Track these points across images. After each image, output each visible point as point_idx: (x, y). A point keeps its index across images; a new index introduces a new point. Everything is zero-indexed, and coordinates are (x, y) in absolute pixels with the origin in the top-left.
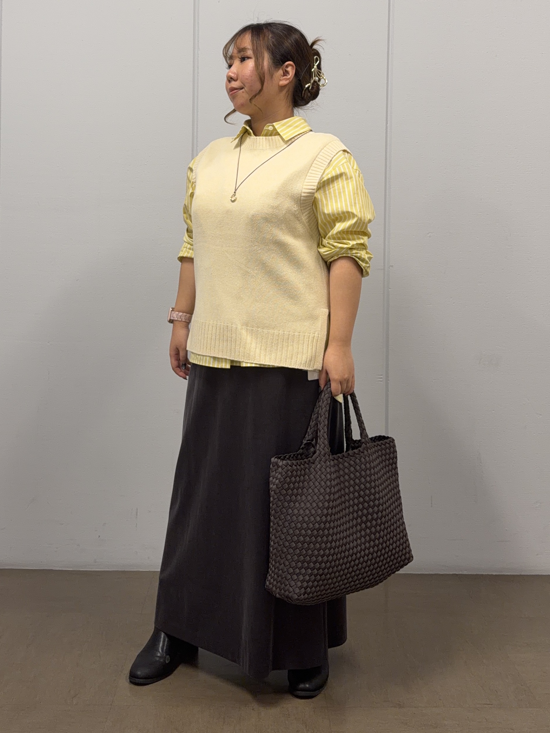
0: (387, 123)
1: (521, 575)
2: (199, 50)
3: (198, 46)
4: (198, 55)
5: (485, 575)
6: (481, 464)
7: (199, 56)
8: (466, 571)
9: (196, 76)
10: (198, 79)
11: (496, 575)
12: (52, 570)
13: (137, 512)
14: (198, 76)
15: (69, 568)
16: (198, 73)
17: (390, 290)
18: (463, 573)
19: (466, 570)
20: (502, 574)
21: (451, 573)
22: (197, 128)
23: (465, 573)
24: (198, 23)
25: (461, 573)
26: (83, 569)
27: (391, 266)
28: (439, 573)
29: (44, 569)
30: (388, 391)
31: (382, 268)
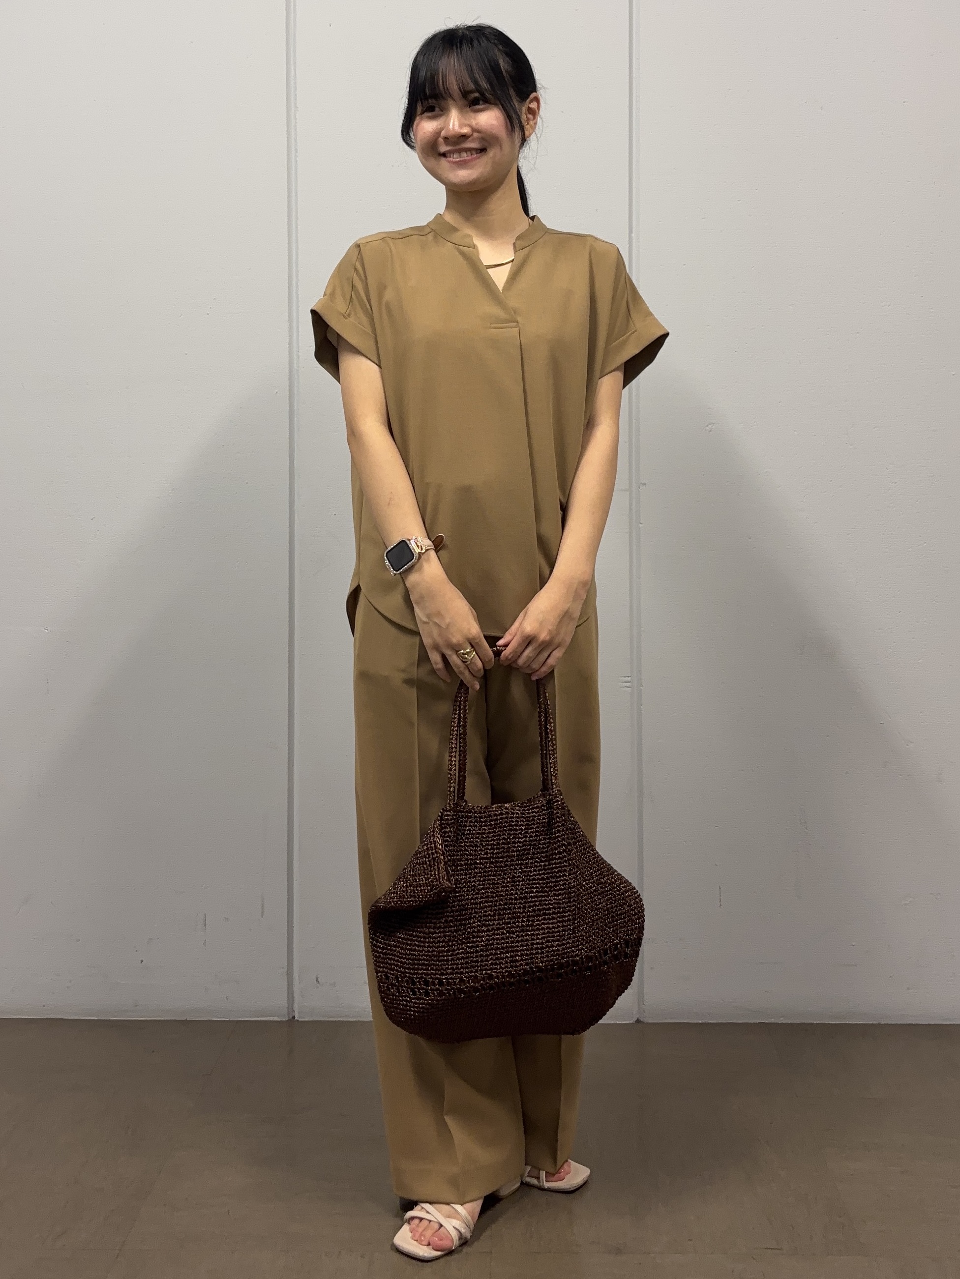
0: (631, 232)
1: (879, 1024)
2: (298, 111)
4: (296, 119)
5: (817, 1023)
6: (806, 831)
9: (293, 156)
10: (296, 161)
11: (834, 1024)
12: (62, 1019)
13: (205, 921)
14: (296, 156)
15: (93, 1017)
16: (296, 151)
17: (641, 525)
18: (776, 1022)
19: (782, 1017)
21: (756, 1021)
23: (781, 1021)
24: (295, 63)
26: (115, 1016)
27: (642, 483)
28: (735, 1021)
29: (49, 1017)
30: (641, 705)
31: (627, 487)
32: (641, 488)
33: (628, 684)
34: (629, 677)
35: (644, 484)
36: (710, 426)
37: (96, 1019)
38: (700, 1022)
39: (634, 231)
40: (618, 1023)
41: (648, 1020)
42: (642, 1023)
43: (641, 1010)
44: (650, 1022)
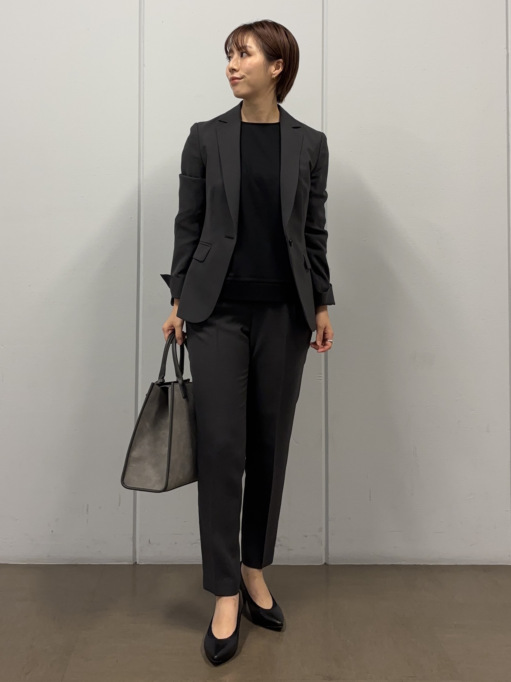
1: (456, 565)
3: (144, 63)
4: (143, 71)
5: (422, 565)
6: (417, 459)
7: (145, 72)
8: (403, 562)
9: (142, 91)
10: (144, 94)
13: (88, 509)
14: (143, 91)
18: (400, 564)
20: (439, 564)
21: (390, 564)
22: (143, 139)
23: (403, 563)
24: (143, 42)
25: (399, 563)
26: (37, 562)
28: (377, 564)
30: (328, 390)
34: (321, 374)
36: (365, 238)
37: (26, 563)
40: (314, 565)
41: (331, 563)
42: (328, 565)
43: (327, 557)
44: (332, 564)
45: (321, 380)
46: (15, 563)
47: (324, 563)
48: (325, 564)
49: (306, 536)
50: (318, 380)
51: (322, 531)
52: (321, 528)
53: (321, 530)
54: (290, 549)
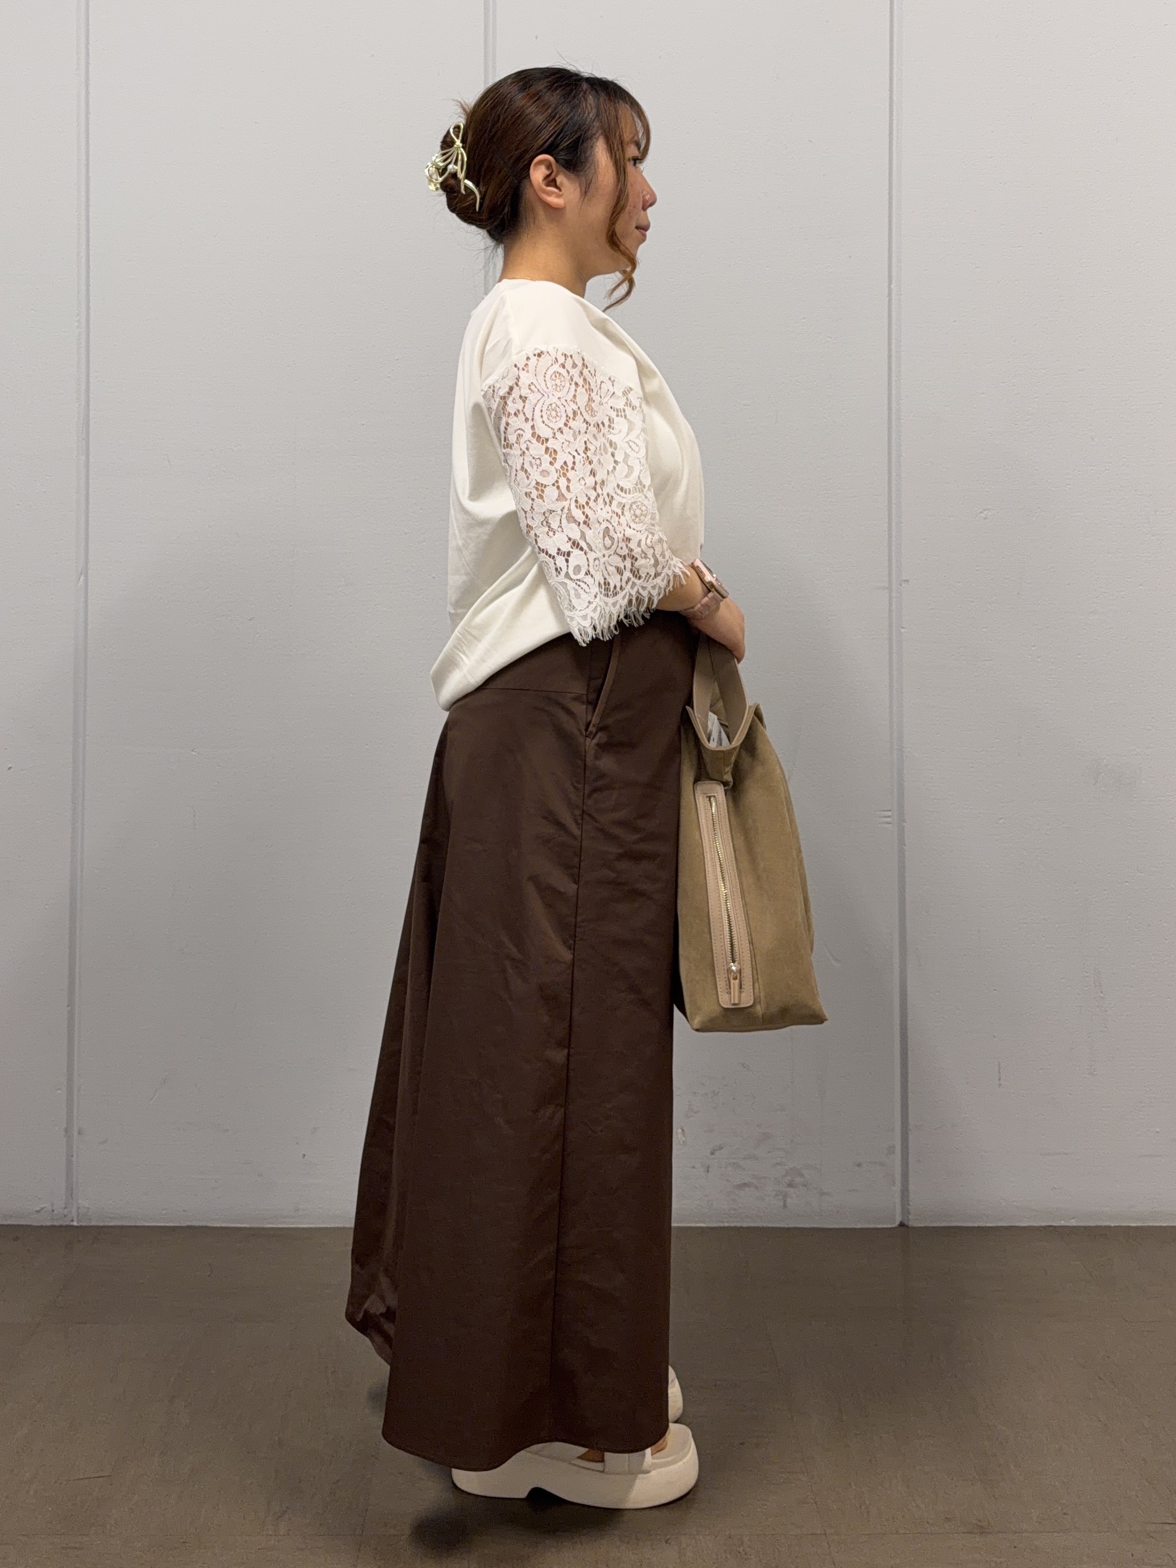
6: (1102, 995)
8: (1074, 1221)
12: (206, 1227)
17: (903, 630)
18: (1067, 1225)
21: (1043, 1224)
23: (1072, 1223)
25: (1062, 1223)
26: (270, 1223)
27: (905, 581)
28: (1017, 1224)
29: (189, 1224)
30: (905, 845)
31: (886, 585)
32: (903, 585)
33: (889, 820)
34: (890, 810)
35: (908, 581)
36: (985, 513)
37: (247, 1226)
38: (976, 1225)
39: (894, 281)
40: (878, 1226)
41: (913, 1223)
42: (907, 1227)
43: (905, 1211)
44: (916, 1225)
45: (889, 823)
46: (223, 1225)
47: (898, 1223)
48: (902, 1225)
49: (859, 1165)
50: (882, 823)
51: (894, 1153)
52: (894, 1147)
53: (891, 1150)
54: (822, 1194)
